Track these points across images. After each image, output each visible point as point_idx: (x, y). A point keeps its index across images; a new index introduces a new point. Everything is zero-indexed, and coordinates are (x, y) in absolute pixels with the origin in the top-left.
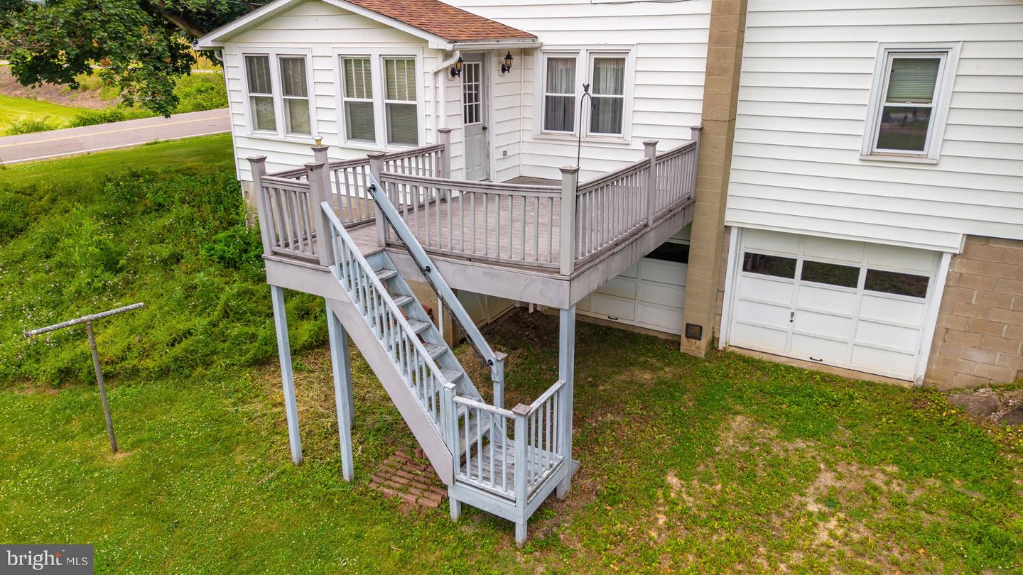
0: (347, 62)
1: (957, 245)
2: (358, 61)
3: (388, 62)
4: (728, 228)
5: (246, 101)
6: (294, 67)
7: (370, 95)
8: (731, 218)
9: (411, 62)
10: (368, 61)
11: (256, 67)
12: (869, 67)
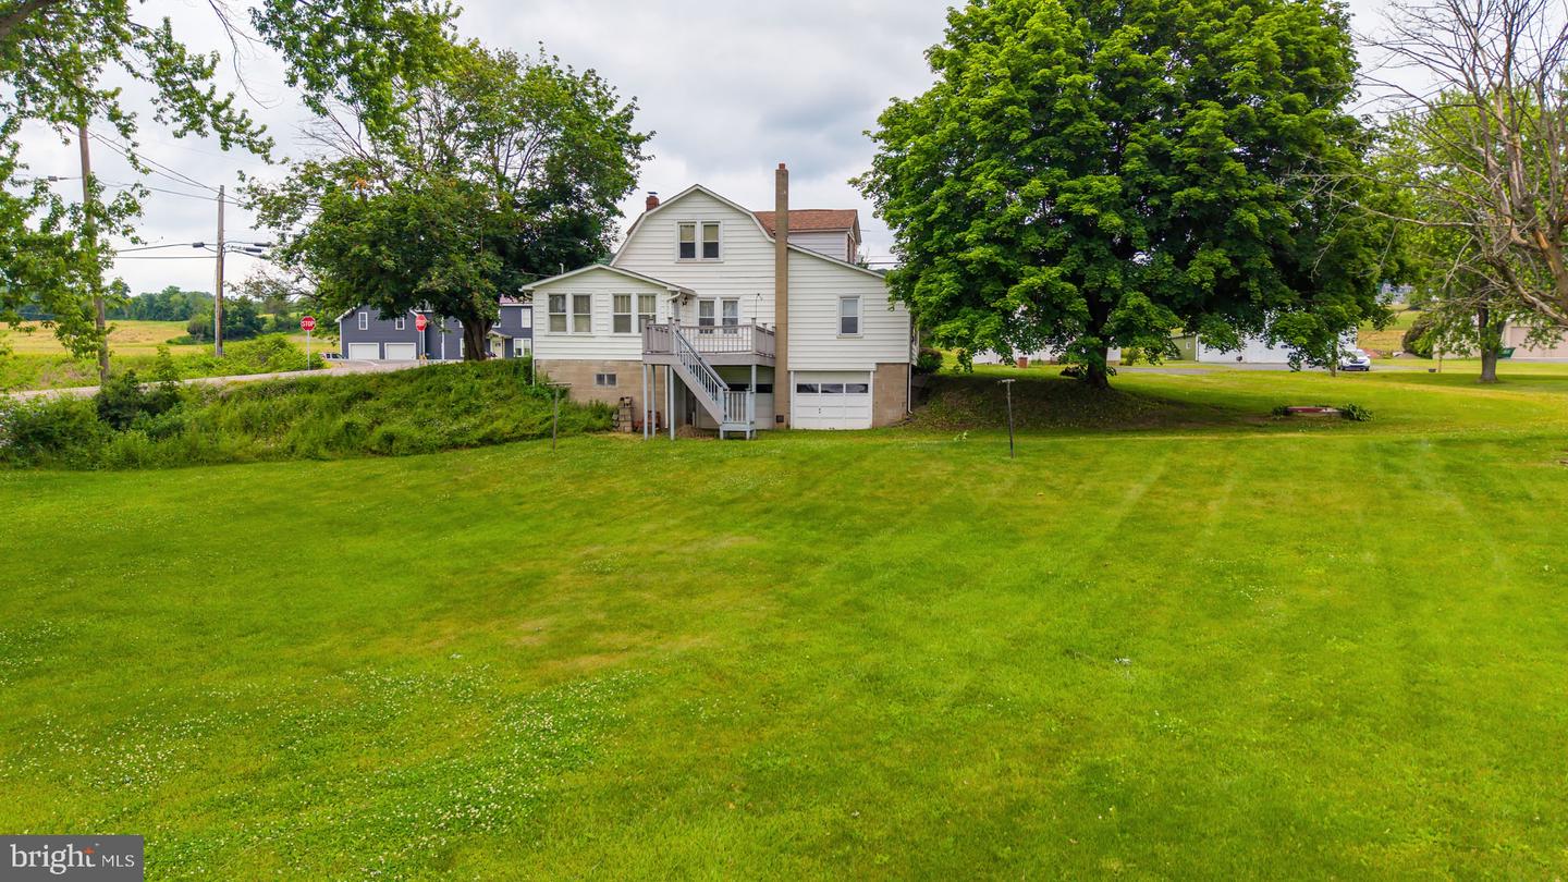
0: (616, 297)
1: (874, 367)
2: (623, 297)
3: (640, 297)
4: (789, 372)
5: (547, 318)
6: (582, 302)
7: (629, 310)
8: (790, 367)
9: (654, 297)
10: (629, 297)
11: (556, 301)
12: (835, 303)
